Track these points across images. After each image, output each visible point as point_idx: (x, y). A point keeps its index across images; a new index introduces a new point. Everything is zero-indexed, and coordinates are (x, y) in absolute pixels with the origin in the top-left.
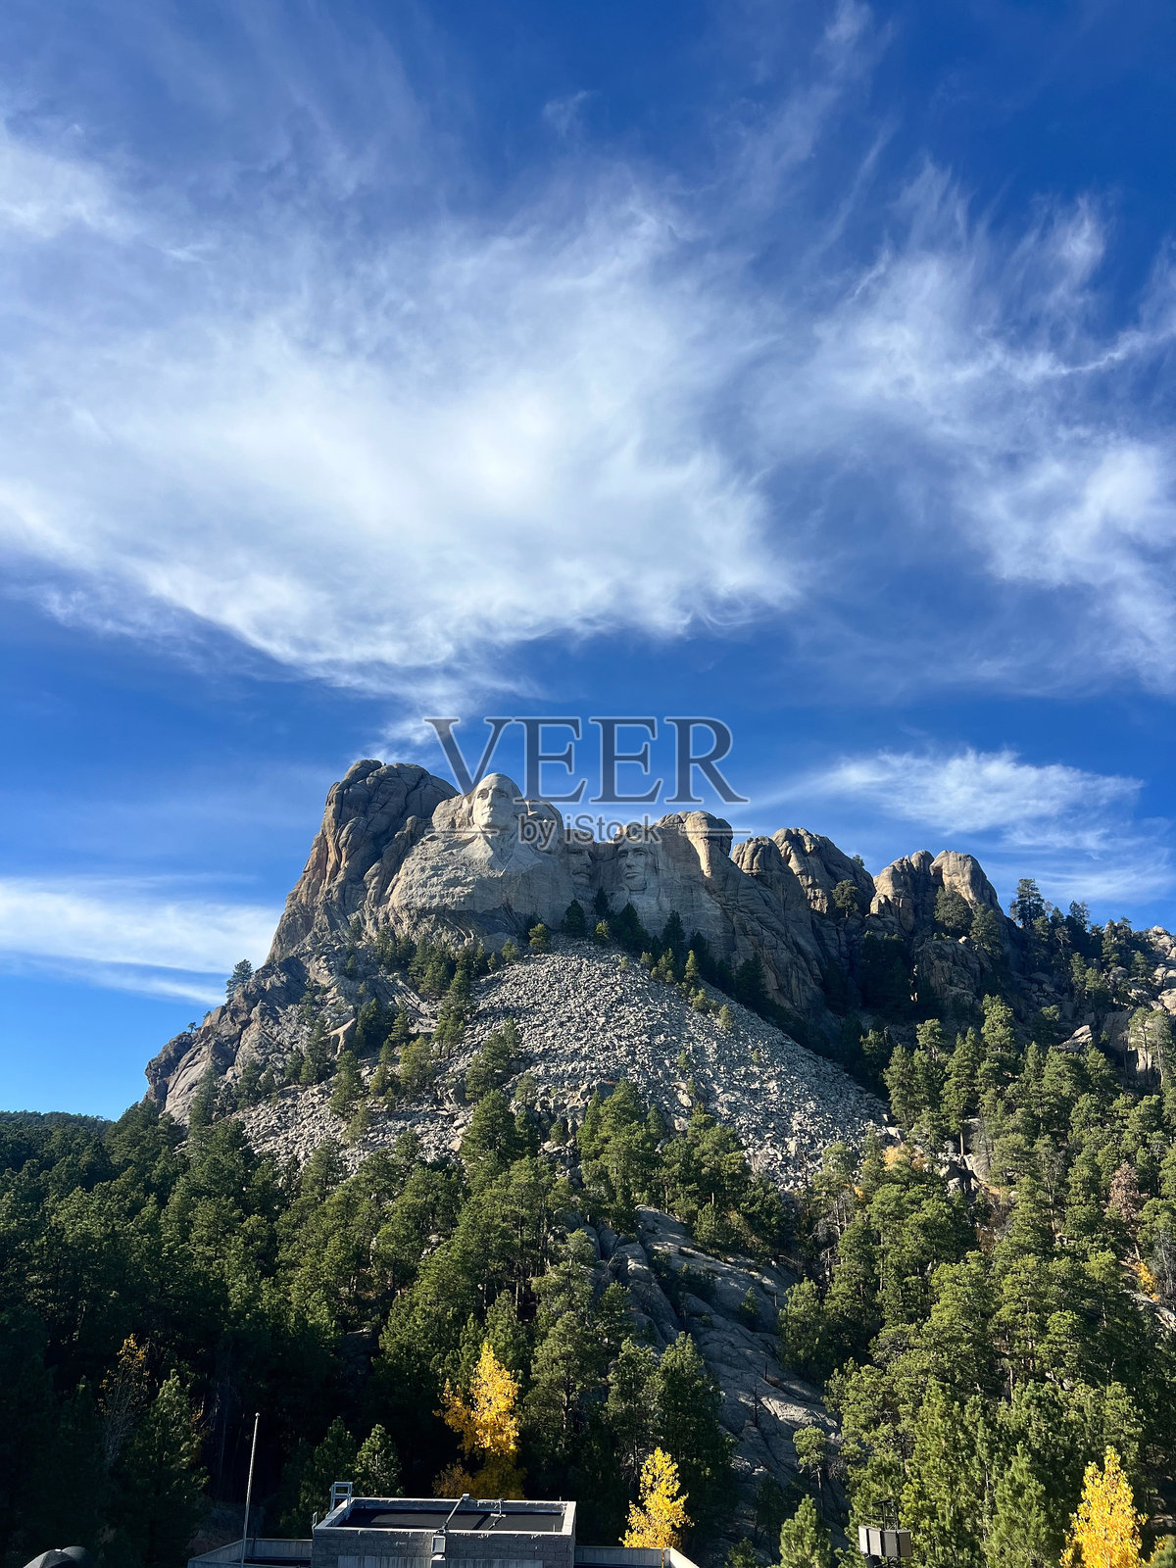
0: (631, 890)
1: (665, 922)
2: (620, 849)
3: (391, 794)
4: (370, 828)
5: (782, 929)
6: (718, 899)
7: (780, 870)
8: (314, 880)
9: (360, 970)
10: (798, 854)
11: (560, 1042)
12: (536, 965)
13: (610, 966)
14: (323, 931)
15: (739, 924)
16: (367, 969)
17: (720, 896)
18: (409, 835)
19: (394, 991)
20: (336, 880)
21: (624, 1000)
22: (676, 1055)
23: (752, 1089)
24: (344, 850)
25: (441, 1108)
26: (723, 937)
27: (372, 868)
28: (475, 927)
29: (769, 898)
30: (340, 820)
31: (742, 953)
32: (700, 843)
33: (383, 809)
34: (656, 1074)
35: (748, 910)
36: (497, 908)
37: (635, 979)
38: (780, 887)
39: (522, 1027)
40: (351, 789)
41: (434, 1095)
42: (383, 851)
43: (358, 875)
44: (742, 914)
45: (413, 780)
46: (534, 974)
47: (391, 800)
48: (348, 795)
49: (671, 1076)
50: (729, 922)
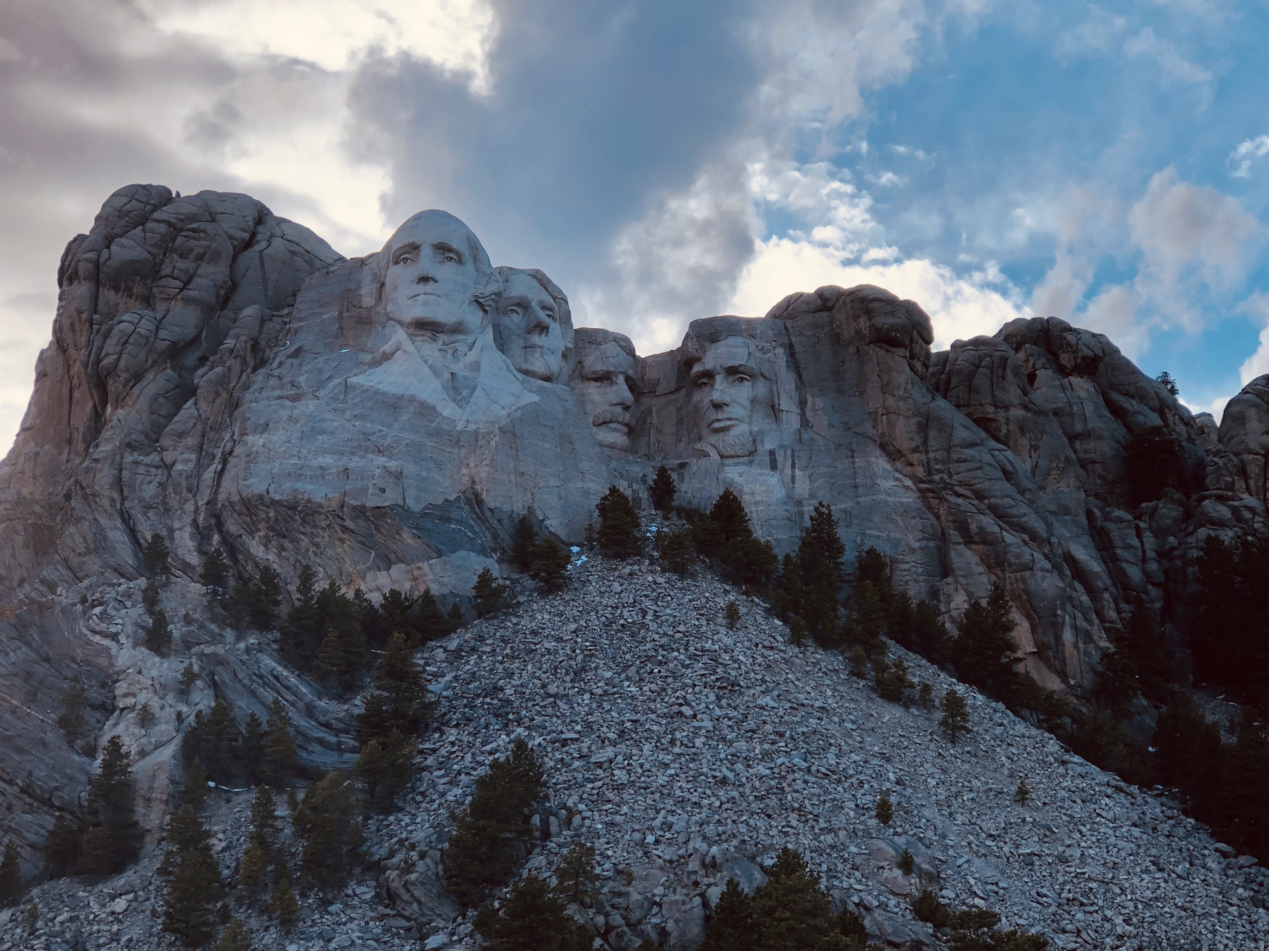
0: (722, 457)
1: (802, 522)
2: (697, 368)
3: (201, 258)
4: (163, 334)
5: (1040, 527)
6: (909, 469)
7: (1026, 408)
8: (47, 447)
9: (176, 634)
10: (1050, 372)
11: (624, 772)
12: (547, 617)
13: (702, 615)
14: (80, 555)
15: (954, 521)
16: (189, 632)
17: (911, 465)
18: (249, 347)
19: (254, 678)
20: (97, 446)
21: (742, 683)
22: (862, 791)
23: (1023, 855)
24: (110, 382)
25: (392, 913)
26: (922, 548)
27: (176, 419)
28: (410, 541)
29: (1013, 466)
30: (96, 317)
31: (964, 582)
32: (868, 354)
33: (185, 292)
34: (831, 830)
35: (971, 490)
36: (452, 499)
37: (758, 641)
38: (1024, 442)
39: (540, 744)
40: (113, 247)
41: (376, 887)
42: (196, 381)
43: (147, 436)
44: (959, 500)
45: (242, 225)
46: (547, 637)
47: (200, 272)
48: (109, 262)
49: (860, 834)
50: (930, 516)
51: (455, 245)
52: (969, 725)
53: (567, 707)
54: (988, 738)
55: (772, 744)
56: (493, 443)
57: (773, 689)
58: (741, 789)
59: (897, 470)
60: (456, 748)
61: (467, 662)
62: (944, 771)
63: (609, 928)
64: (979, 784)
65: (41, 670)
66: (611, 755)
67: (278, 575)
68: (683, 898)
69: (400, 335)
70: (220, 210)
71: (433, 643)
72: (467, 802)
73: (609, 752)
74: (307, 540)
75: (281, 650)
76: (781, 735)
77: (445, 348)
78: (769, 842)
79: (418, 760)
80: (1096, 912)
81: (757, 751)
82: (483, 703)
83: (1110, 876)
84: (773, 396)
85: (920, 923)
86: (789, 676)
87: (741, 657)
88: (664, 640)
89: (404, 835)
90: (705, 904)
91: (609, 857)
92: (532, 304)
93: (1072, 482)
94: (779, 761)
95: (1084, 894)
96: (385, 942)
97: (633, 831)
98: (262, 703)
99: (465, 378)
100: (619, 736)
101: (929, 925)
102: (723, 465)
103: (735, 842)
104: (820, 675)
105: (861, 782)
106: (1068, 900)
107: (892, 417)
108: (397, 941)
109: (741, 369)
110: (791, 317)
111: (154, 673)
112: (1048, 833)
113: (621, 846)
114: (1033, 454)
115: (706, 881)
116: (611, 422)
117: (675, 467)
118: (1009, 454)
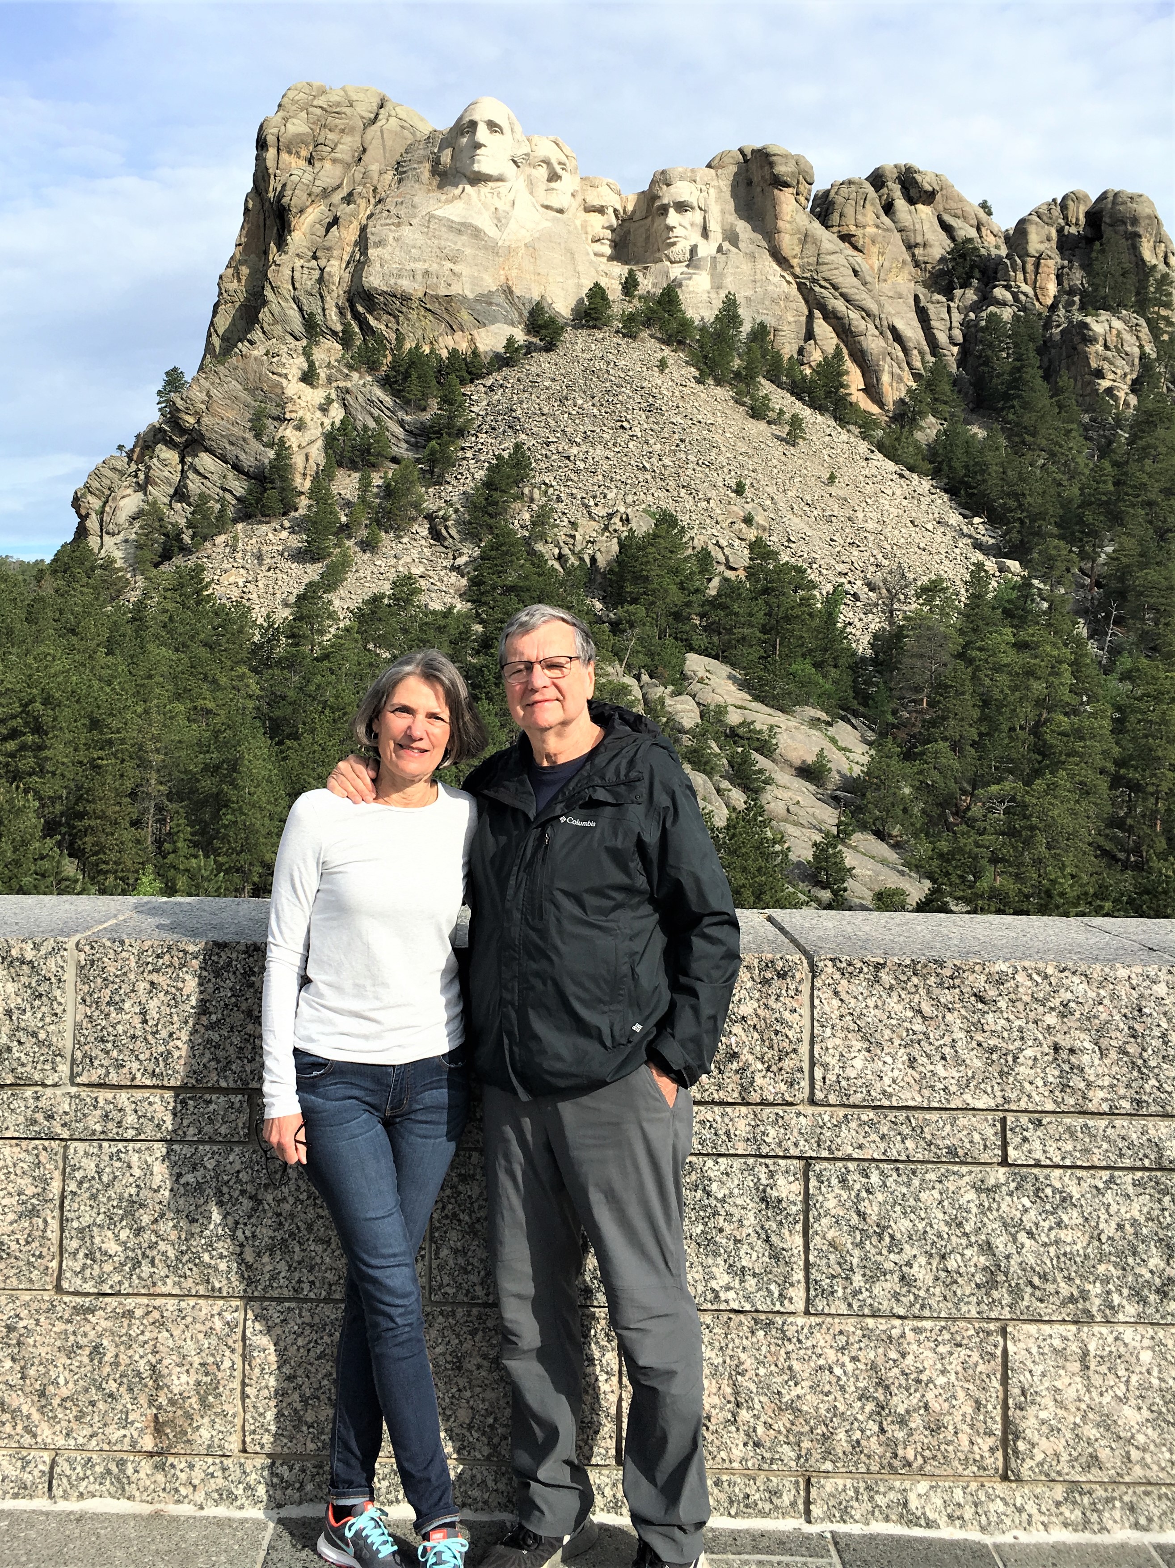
1: (718, 304)
3: (342, 131)
4: (317, 183)
5: (874, 308)
6: (791, 269)
9: (322, 375)
10: (902, 202)
11: (583, 462)
12: (548, 365)
13: (645, 365)
15: (818, 304)
16: (330, 373)
17: (793, 267)
19: (369, 402)
21: (663, 408)
22: (729, 476)
24: (286, 214)
25: (437, 543)
26: (795, 321)
27: (325, 238)
29: (861, 267)
30: (277, 172)
31: (820, 343)
32: (768, 193)
33: (333, 154)
34: (705, 499)
35: (830, 283)
36: (494, 289)
37: (678, 381)
38: (875, 250)
39: (533, 445)
40: (288, 125)
41: (430, 530)
42: (338, 213)
43: (309, 249)
44: (822, 291)
45: (370, 109)
47: (342, 141)
48: (284, 136)
49: (723, 502)
52: (806, 435)
54: (818, 443)
55: (677, 446)
57: (683, 412)
58: (653, 474)
59: (783, 270)
61: (497, 393)
62: (785, 464)
63: (561, 556)
66: (576, 452)
67: (385, 338)
68: (607, 539)
71: (478, 381)
72: (484, 479)
74: (404, 317)
75: (387, 384)
76: (682, 441)
79: (460, 454)
80: (866, 551)
81: (666, 450)
82: (503, 419)
87: (665, 392)
88: (619, 381)
90: (619, 543)
91: (565, 514)
93: (907, 276)
98: (373, 418)
100: (583, 440)
103: (643, 506)
104: (716, 403)
105: (729, 470)
107: (782, 235)
108: (439, 561)
110: (722, 167)
111: (308, 398)
112: (845, 503)
113: (574, 507)
114: (880, 258)
115: (620, 528)
118: (859, 259)
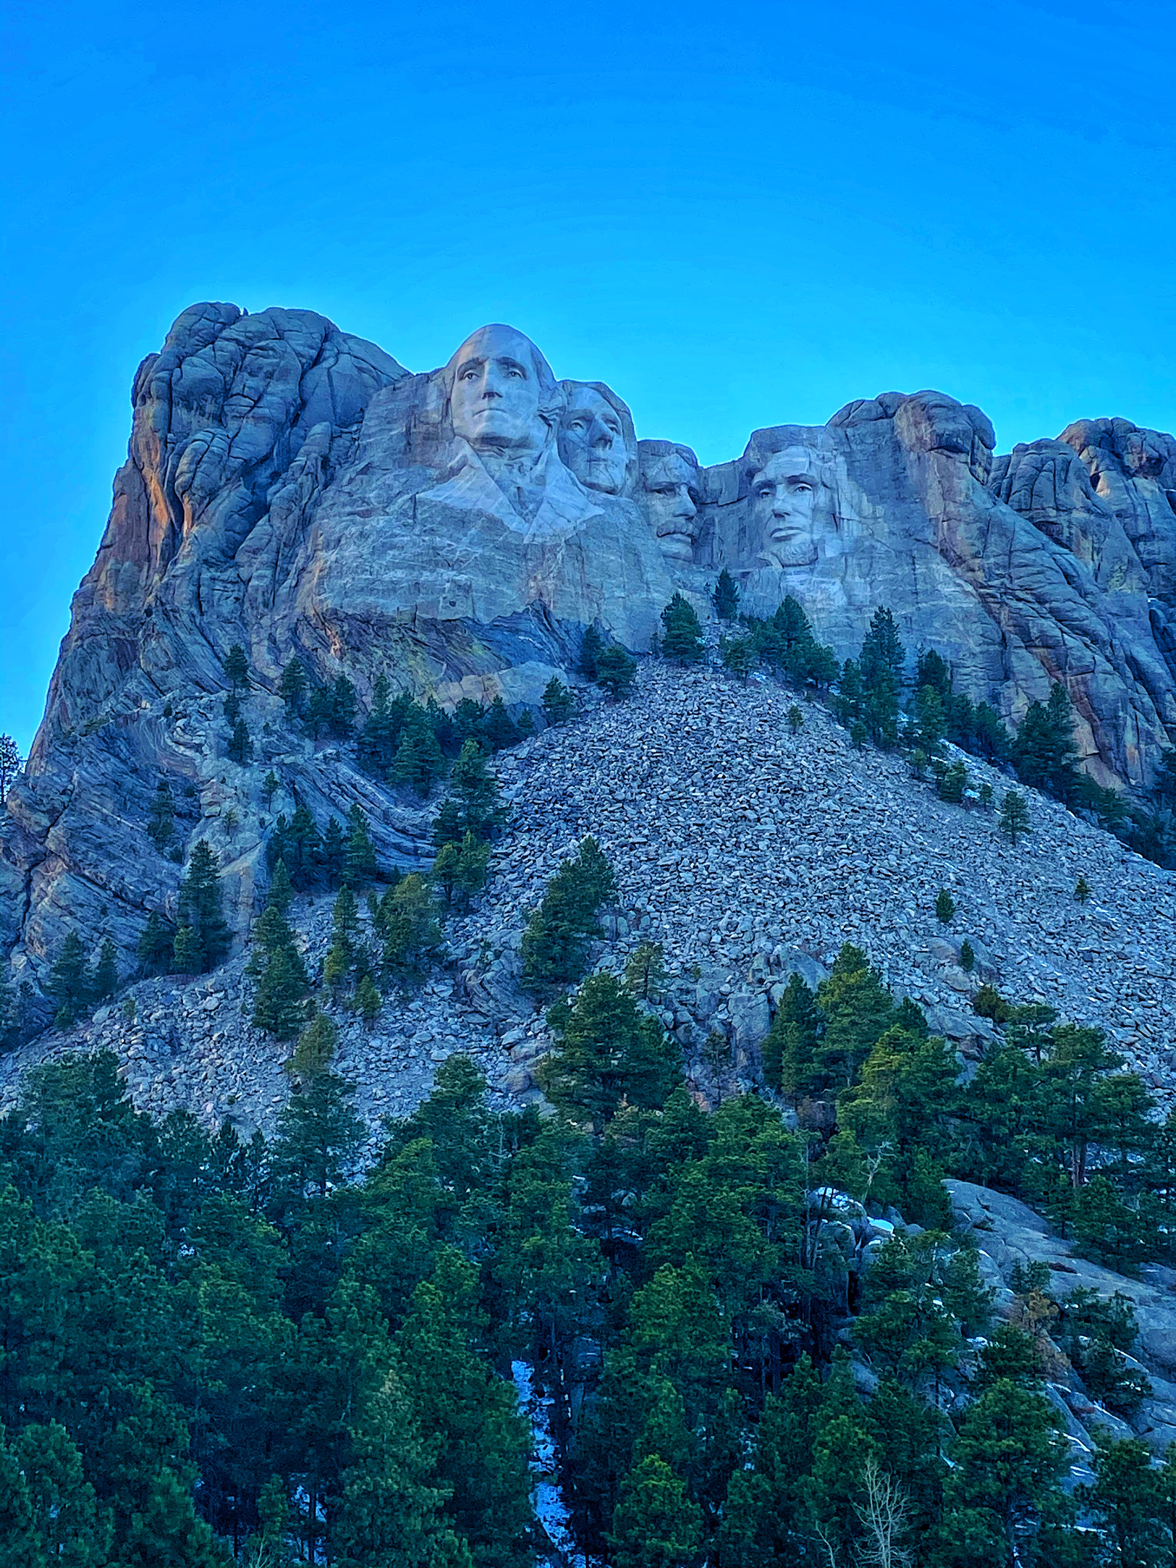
1: (863, 628)
2: (758, 479)
3: (270, 375)
4: (236, 452)
5: (1102, 631)
6: (970, 574)
7: (1089, 511)
8: (127, 564)
9: (257, 745)
10: (1114, 473)
11: (691, 874)
12: (614, 724)
13: (766, 721)
14: (162, 669)
15: (1015, 626)
16: (270, 743)
17: (973, 570)
18: (319, 464)
19: (333, 786)
20: (175, 563)
21: (804, 788)
22: (924, 891)
23: (1082, 952)
24: (186, 500)
25: (469, 1009)
26: (981, 653)
27: (250, 536)
28: (480, 652)
29: (1075, 570)
30: (170, 435)
31: (1024, 685)
32: (929, 460)
33: (256, 410)
34: (892, 929)
35: (1032, 594)
36: (520, 611)
37: (820, 746)
38: (1087, 544)
39: (608, 848)
40: (185, 366)
41: (453, 986)
42: (269, 498)
43: (223, 552)
44: (1020, 605)
45: (309, 342)
46: (614, 744)
47: (269, 389)
48: (182, 381)
49: (921, 932)
50: (993, 622)
51: (518, 360)
52: (1029, 826)
53: (634, 812)
54: (1048, 839)
55: (834, 846)
56: (559, 556)
57: (835, 793)
58: (804, 890)
59: (958, 576)
60: (528, 852)
61: (537, 770)
62: (1004, 871)
63: (677, 1024)
64: (1039, 883)
65: (129, 781)
66: (678, 858)
67: (353, 687)
68: (748, 995)
69: (467, 450)
70: (288, 327)
71: (504, 751)
72: (539, 904)
73: (676, 855)
74: (380, 653)
75: (358, 758)
76: (844, 837)
77: (511, 462)
78: (832, 941)
79: (491, 864)
80: (1155, 1006)
81: (819, 853)
82: (553, 809)
83: (1169, 972)
84: (834, 505)
85: (980, 1018)
86: (851, 780)
87: (804, 763)
88: (729, 746)
89: (479, 937)
90: (770, 1001)
91: (676, 956)
92: (596, 417)
93: (1136, 584)
94: (841, 863)
95: (1144, 990)
96: (463, 1038)
97: (700, 931)
98: (342, 812)
99: (530, 492)
100: (686, 840)
101: (989, 1020)
102: (784, 573)
103: (799, 941)
104: (881, 778)
105: (922, 882)
106: (1127, 995)
107: (953, 523)
108: (474, 1037)
109: (802, 479)
110: (852, 425)
111: (237, 782)
112: (1107, 931)
113: (688, 945)
114: (1095, 557)
115: (771, 978)
116: (674, 533)
117: (738, 576)
118: (1071, 557)
